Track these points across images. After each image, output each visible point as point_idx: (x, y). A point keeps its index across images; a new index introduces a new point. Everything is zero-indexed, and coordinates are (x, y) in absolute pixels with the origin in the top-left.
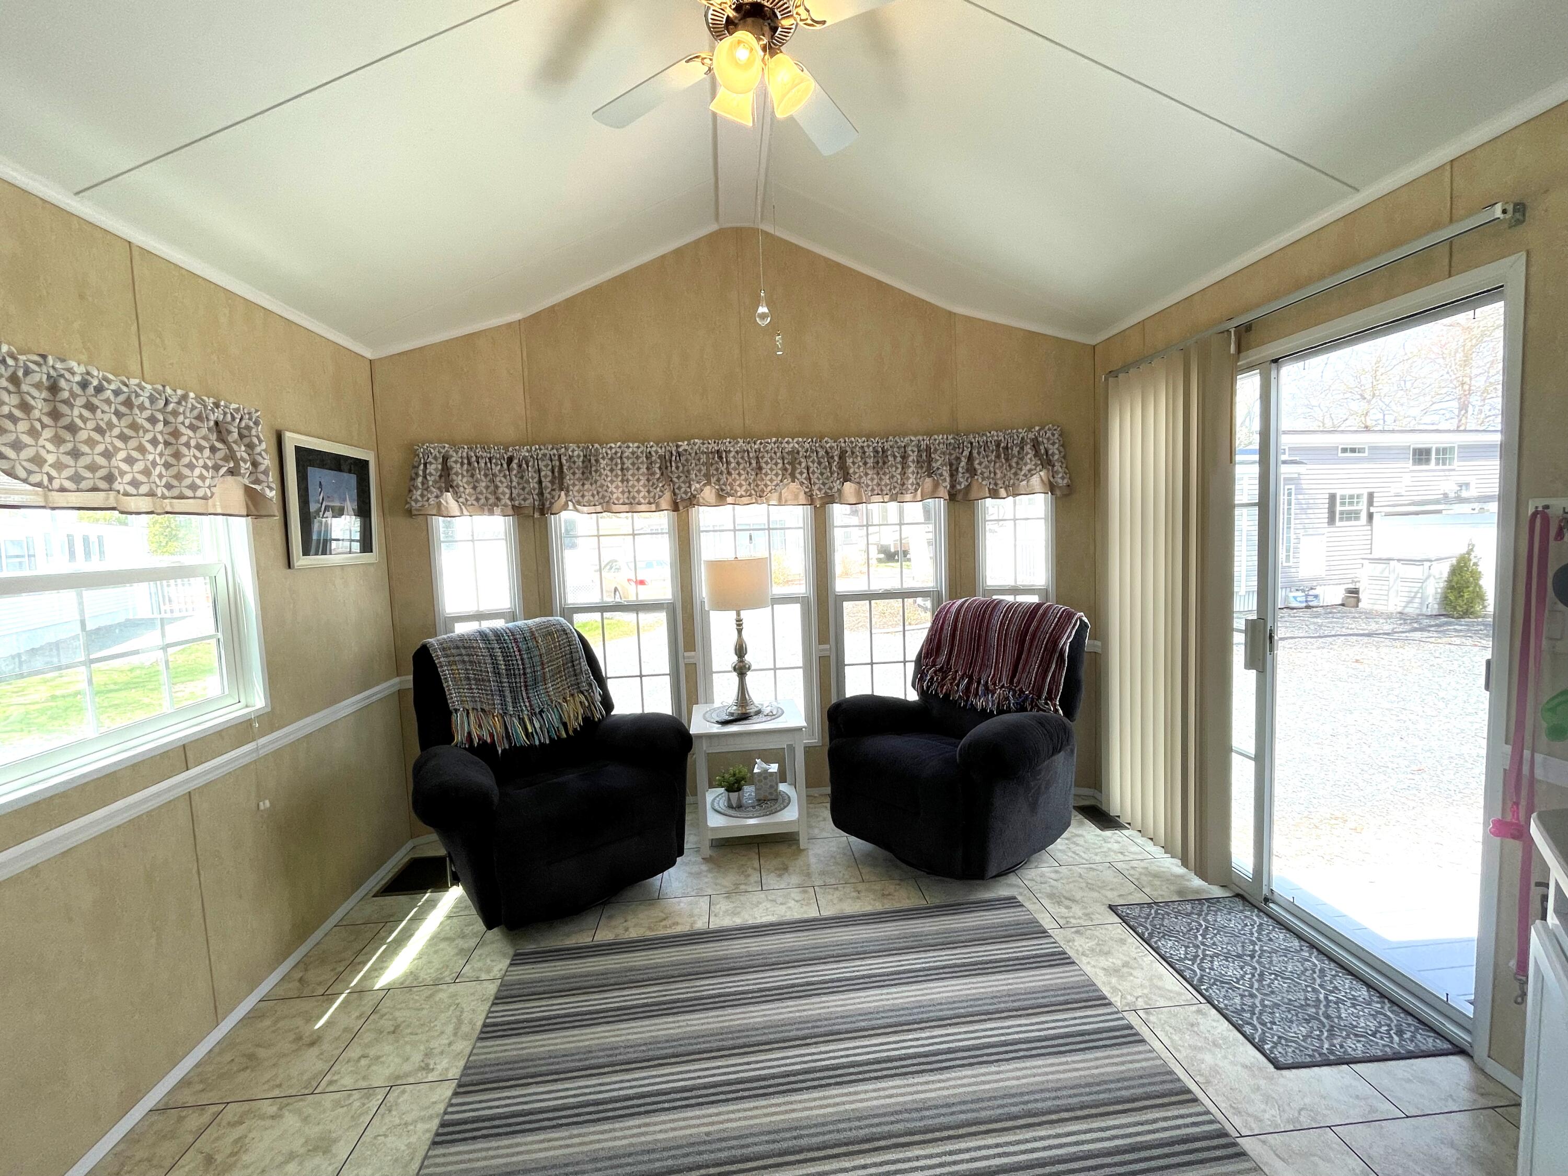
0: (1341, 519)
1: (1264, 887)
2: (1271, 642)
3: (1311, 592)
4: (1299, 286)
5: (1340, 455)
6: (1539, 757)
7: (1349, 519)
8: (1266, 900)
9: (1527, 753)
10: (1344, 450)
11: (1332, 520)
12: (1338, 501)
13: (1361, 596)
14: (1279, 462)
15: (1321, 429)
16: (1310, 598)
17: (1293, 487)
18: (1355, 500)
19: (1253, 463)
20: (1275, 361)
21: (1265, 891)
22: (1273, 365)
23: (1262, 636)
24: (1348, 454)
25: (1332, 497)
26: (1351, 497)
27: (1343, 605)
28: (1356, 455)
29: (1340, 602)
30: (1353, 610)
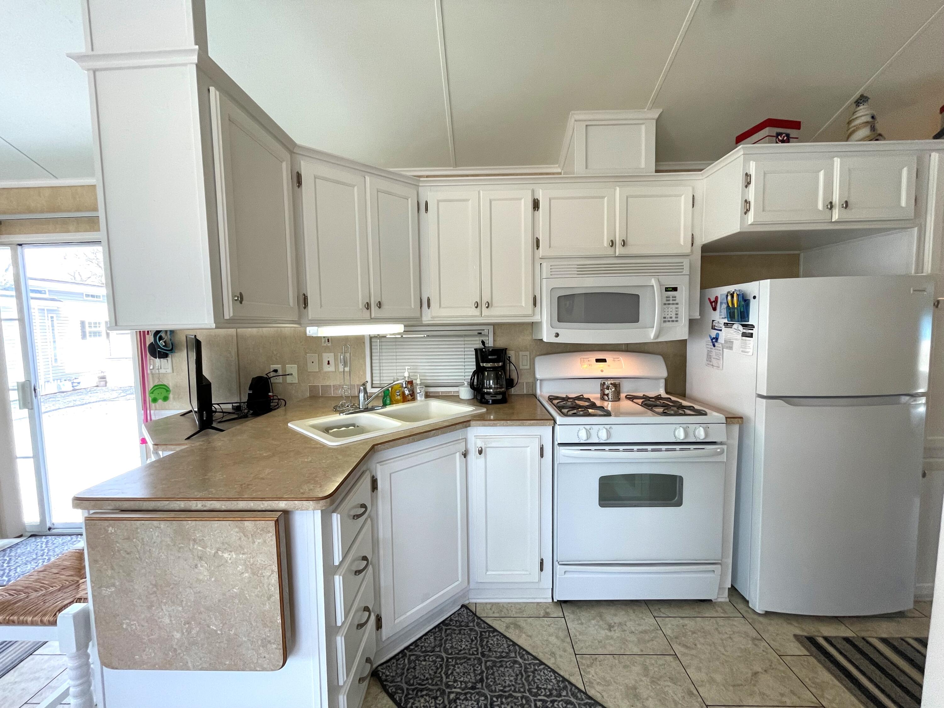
0: (90, 336)
1: (47, 522)
2: (35, 392)
3: (75, 381)
4: (30, 211)
5: (85, 298)
6: (152, 412)
7: (95, 336)
8: (50, 529)
9: (148, 412)
10: (87, 296)
11: (84, 336)
12: (87, 325)
13: (107, 379)
14: (29, 298)
15: (73, 281)
16: (75, 384)
17: (54, 316)
18: (98, 325)
19: (12, 296)
20: (20, 245)
21: (48, 525)
22: (19, 247)
23: (29, 389)
24: (90, 298)
25: (83, 323)
26: (95, 323)
27: (97, 386)
28: (95, 299)
29: (96, 385)
30: (104, 388)
